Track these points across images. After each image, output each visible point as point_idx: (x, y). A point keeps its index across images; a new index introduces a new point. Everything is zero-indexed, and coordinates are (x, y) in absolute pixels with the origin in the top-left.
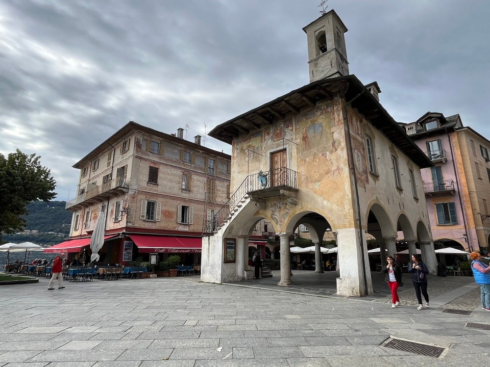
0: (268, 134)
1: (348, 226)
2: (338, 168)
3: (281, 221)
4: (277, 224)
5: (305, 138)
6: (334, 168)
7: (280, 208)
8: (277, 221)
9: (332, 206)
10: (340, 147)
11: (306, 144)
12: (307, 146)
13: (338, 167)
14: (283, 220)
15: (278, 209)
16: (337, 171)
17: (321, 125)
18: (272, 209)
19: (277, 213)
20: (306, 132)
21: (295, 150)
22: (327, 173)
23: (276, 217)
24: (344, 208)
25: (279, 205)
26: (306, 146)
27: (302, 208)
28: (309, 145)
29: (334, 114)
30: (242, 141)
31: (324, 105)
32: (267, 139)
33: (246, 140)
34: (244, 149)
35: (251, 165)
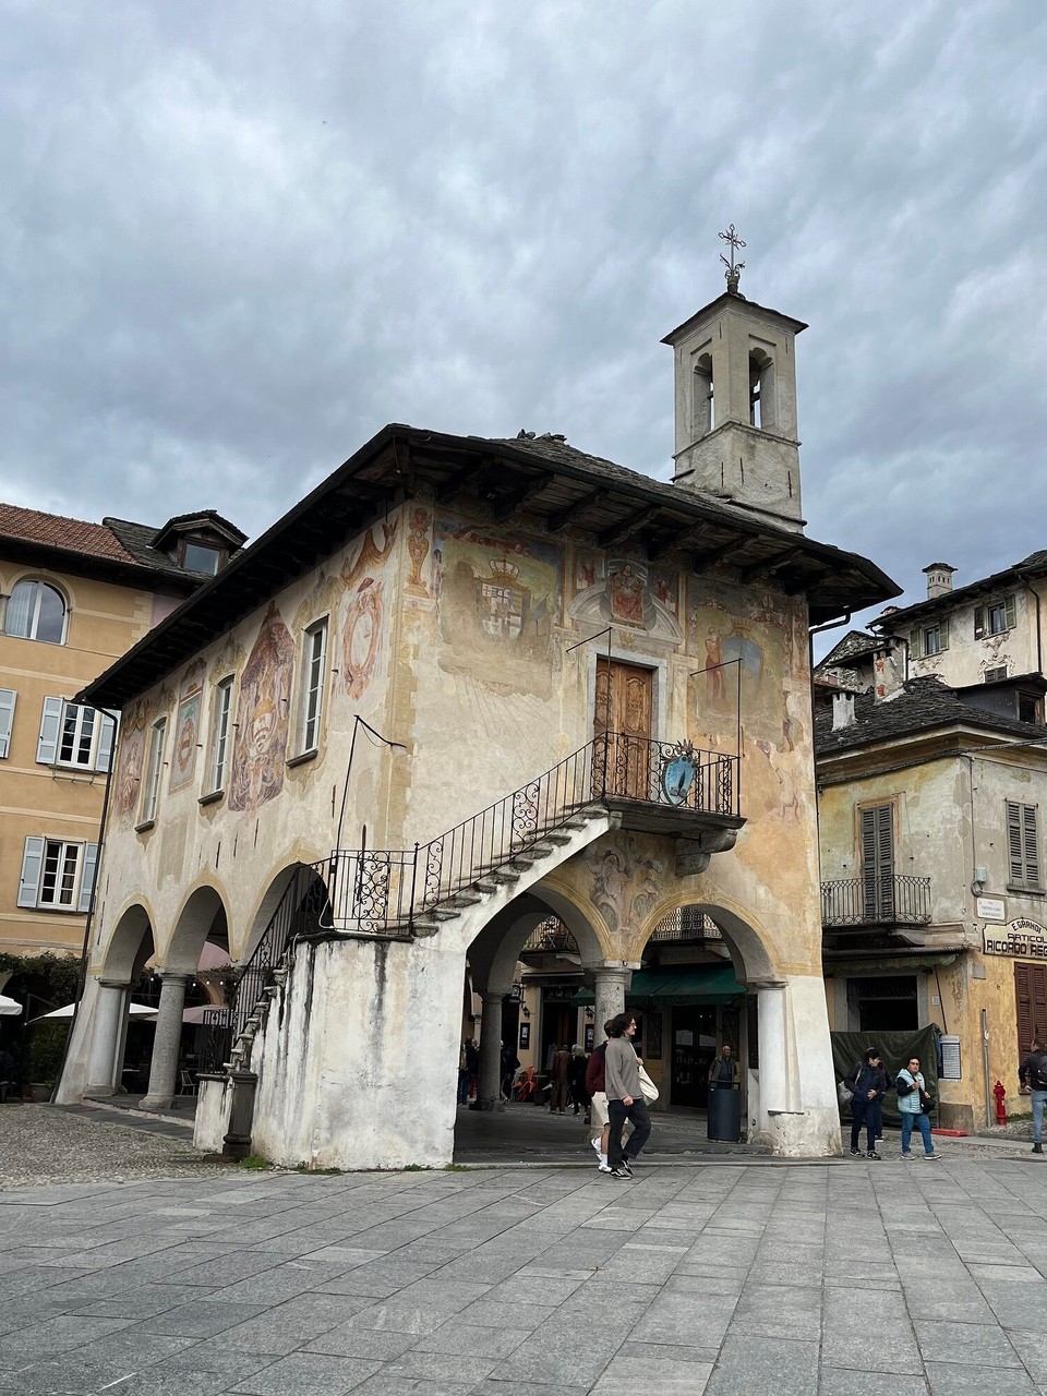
0: (590, 577)
1: (810, 970)
2: (795, 803)
3: (629, 922)
4: (613, 927)
5: (713, 667)
6: (786, 798)
7: (626, 871)
8: (615, 918)
9: (777, 906)
10: (801, 744)
11: (716, 686)
12: (719, 697)
13: (795, 798)
14: (636, 919)
15: (617, 877)
16: (792, 810)
17: (758, 653)
18: (596, 868)
19: (614, 889)
20: (718, 648)
21: (684, 691)
22: (770, 805)
23: (611, 903)
24: (805, 920)
25: (622, 859)
26: (715, 694)
27: (700, 892)
28: (723, 697)
29: (790, 640)
30: (468, 535)
31: (768, 595)
32: (585, 595)
33: (488, 542)
34: (476, 575)
35: (509, 663)
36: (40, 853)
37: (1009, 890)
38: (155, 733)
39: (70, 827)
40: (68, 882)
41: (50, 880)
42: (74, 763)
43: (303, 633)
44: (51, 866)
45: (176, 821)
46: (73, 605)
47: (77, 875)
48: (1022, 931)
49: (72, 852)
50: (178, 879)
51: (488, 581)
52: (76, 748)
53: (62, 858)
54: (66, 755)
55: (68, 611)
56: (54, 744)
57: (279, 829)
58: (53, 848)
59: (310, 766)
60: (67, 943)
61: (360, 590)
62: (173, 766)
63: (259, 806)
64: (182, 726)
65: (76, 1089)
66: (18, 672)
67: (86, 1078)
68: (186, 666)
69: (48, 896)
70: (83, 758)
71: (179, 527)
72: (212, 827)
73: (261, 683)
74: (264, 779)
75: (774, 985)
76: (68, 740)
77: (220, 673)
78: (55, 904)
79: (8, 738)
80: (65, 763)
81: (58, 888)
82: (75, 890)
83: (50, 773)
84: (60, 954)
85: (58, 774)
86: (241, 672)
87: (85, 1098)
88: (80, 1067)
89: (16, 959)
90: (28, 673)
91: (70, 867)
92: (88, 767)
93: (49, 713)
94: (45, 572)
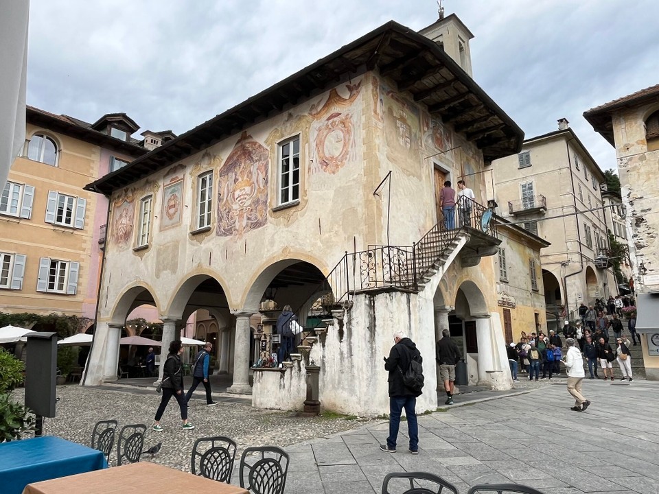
0: (428, 126)
3: (450, 288)
8: (446, 285)
9: (486, 282)
14: (452, 287)
20: (463, 167)
23: (445, 278)
30: (390, 94)
31: (474, 147)
32: (427, 134)
33: (397, 100)
34: (395, 115)
35: (408, 160)
36: (48, 266)
37: (501, 281)
38: (141, 203)
39: (62, 254)
40: (62, 280)
41: (52, 279)
42: (63, 223)
43: (276, 145)
44: (53, 272)
45: (168, 244)
46: (62, 148)
47: (66, 276)
48: (505, 296)
49: (63, 266)
50: (174, 271)
51: (398, 119)
52: (64, 216)
53: (58, 269)
54: (59, 219)
55: (59, 151)
56: (54, 214)
57: (267, 242)
58: (53, 264)
59: (293, 210)
60: (61, 309)
61: (328, 119)
62: (162, 218)
63: (245, 233)
64: (167, 199)
65: (99, 377)
66: (35, 178)
67: (104, 372)
68: (167, 169)
69: (51, 286)
70: (68, 221)
71: (109, 119)
72: (202, 245)
73: (239, 173)
74: (249, 219)
75: (487, 316)
76: (60, 212)
77: (199, 170)
78: (55, 290)
79: (31, 209)
80: (59, 223)
81: (56, 283)
82: (65, 283)
83: (52, 228)
84: (60, 314)
85: (57, 228)
86: (219, 168)
87: (105, 382)
88: (100, 367)
89: (39, 316)
90: (41, 179)
91: (62, 273)
92: (71, 225)
93: (51, 198)
94: (48, 131)
